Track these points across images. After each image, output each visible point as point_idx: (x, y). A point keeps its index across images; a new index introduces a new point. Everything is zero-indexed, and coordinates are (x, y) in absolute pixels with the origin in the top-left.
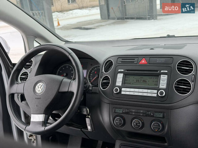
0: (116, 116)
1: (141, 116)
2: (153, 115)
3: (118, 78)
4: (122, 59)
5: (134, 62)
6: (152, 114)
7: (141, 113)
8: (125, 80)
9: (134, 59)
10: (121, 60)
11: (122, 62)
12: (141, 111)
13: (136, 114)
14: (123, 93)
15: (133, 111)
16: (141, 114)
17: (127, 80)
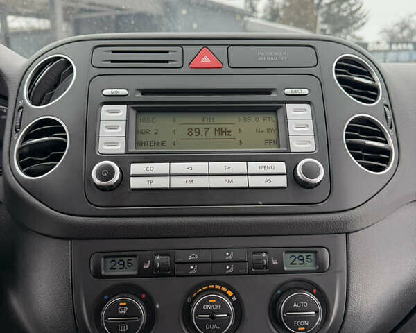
0: (105, 292)
1: (230, 274)
2: (281, 264)
3: (103, 124)
4: (113, 52)
5: (167, 62)
6: (275, 263)
7: (229, 262)
8: (137, 132)
9: (167, 52)
10: (111, 53)
11: (112, 61)
12: (229, 255)
13: (206, 268)
14: (135, 183)
15: (190, 258)
16: (229, 269)
17: (147, 132)
